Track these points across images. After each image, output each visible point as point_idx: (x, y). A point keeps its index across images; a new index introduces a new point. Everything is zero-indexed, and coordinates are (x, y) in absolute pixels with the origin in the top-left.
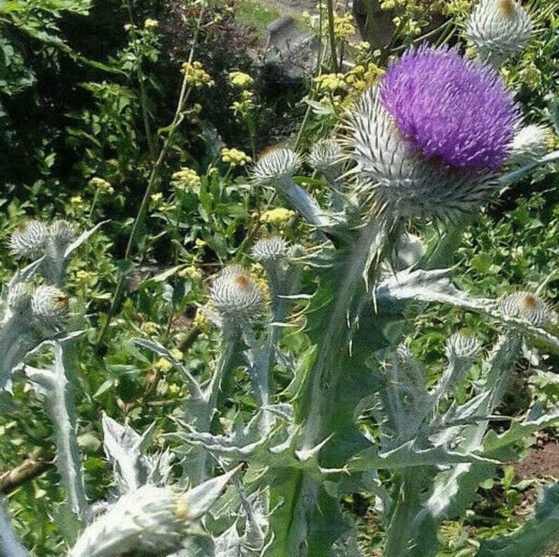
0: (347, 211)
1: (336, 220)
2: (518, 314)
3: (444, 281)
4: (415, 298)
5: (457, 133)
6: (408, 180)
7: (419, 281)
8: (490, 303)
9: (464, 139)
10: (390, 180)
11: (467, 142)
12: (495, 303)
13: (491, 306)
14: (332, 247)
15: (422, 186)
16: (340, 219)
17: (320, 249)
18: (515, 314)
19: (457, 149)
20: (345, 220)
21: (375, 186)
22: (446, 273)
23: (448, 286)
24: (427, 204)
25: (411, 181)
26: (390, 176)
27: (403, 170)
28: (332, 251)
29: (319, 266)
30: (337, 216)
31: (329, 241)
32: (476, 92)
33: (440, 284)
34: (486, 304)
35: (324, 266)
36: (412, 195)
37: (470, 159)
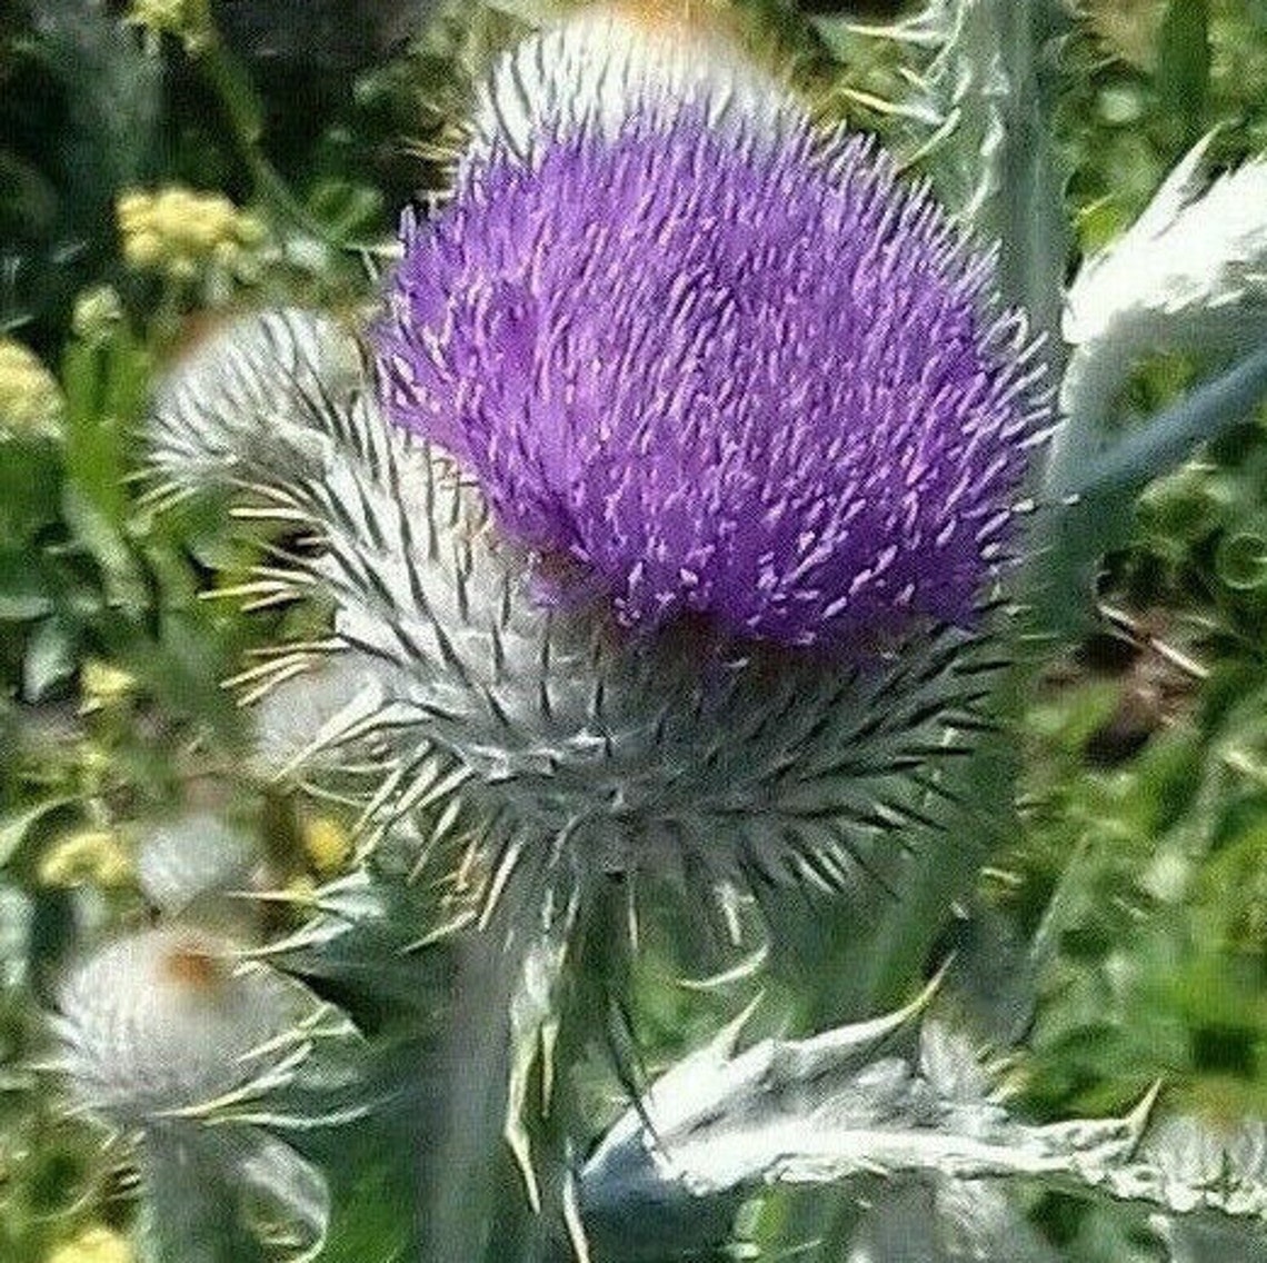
0: (375, 869)
1: (336, 913)
2: (1226, 1173)
3: (883, 1075)
4: (769, 1178)
5: (756, 503)
6: (584, 739)
7: (774, 1094)
8: (1102, 1138)
9: (791, 526)
10: (511, 747)
11: (805, 540)
12: (1120, 1134)
13: (1111, 1148)
14: (347, 1028)
15: (652, 756)
16: (355, 908)
17: (297, 1045)
18: (1214, 1173)
19: (767, 578)
20: (374, 909)
21: (453, 780)
22: (886, 1037)
23: (902, 1093)
24: (694, 821)
25: (600, 740)
26: (502, 729)
27: (553, 699)
28: (353, 1044)
29: (308, 1123)
30: (339, 894)
31: (325, 1007)
32: (812, 289)
33: (868, 1088)
34: (1087, 1148)
35: (332, 1119)
36: (619, 801)
37: (831, 609)
